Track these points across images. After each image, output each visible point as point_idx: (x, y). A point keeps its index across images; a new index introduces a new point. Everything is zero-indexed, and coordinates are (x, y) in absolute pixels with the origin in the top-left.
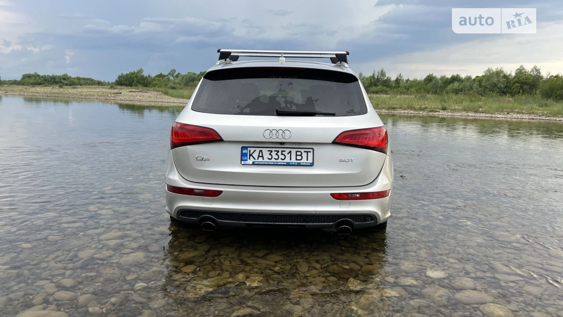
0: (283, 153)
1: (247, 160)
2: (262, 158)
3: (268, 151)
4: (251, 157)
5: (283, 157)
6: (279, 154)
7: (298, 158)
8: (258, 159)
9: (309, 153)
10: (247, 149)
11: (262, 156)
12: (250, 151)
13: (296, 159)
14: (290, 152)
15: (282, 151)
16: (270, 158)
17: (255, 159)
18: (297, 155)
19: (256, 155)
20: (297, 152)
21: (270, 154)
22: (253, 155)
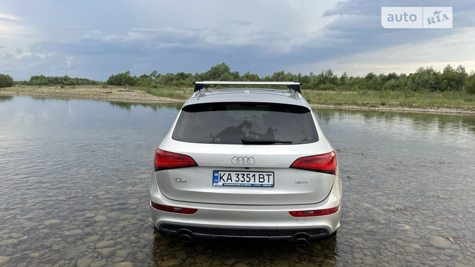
0: (248, 176)
1: (218, 182)
2: (230, 180)
3: (236, 174)
4: (221, 179)
5: (248, 179)
6: (245, 177)
7: (260, 181)
8: (227, 181)
9: (270, 176)
10: (218, 173)
11: (231, 179)
12: (220, 174)
13: (260, 182)
14: (254, 175)
15: (247, 175)
16: (237, 180)
17: (224, 181)
18: (260, 178)
19: (225, 178)
20: (260, 175)
21: (237, 177)
22: (223, 177)
